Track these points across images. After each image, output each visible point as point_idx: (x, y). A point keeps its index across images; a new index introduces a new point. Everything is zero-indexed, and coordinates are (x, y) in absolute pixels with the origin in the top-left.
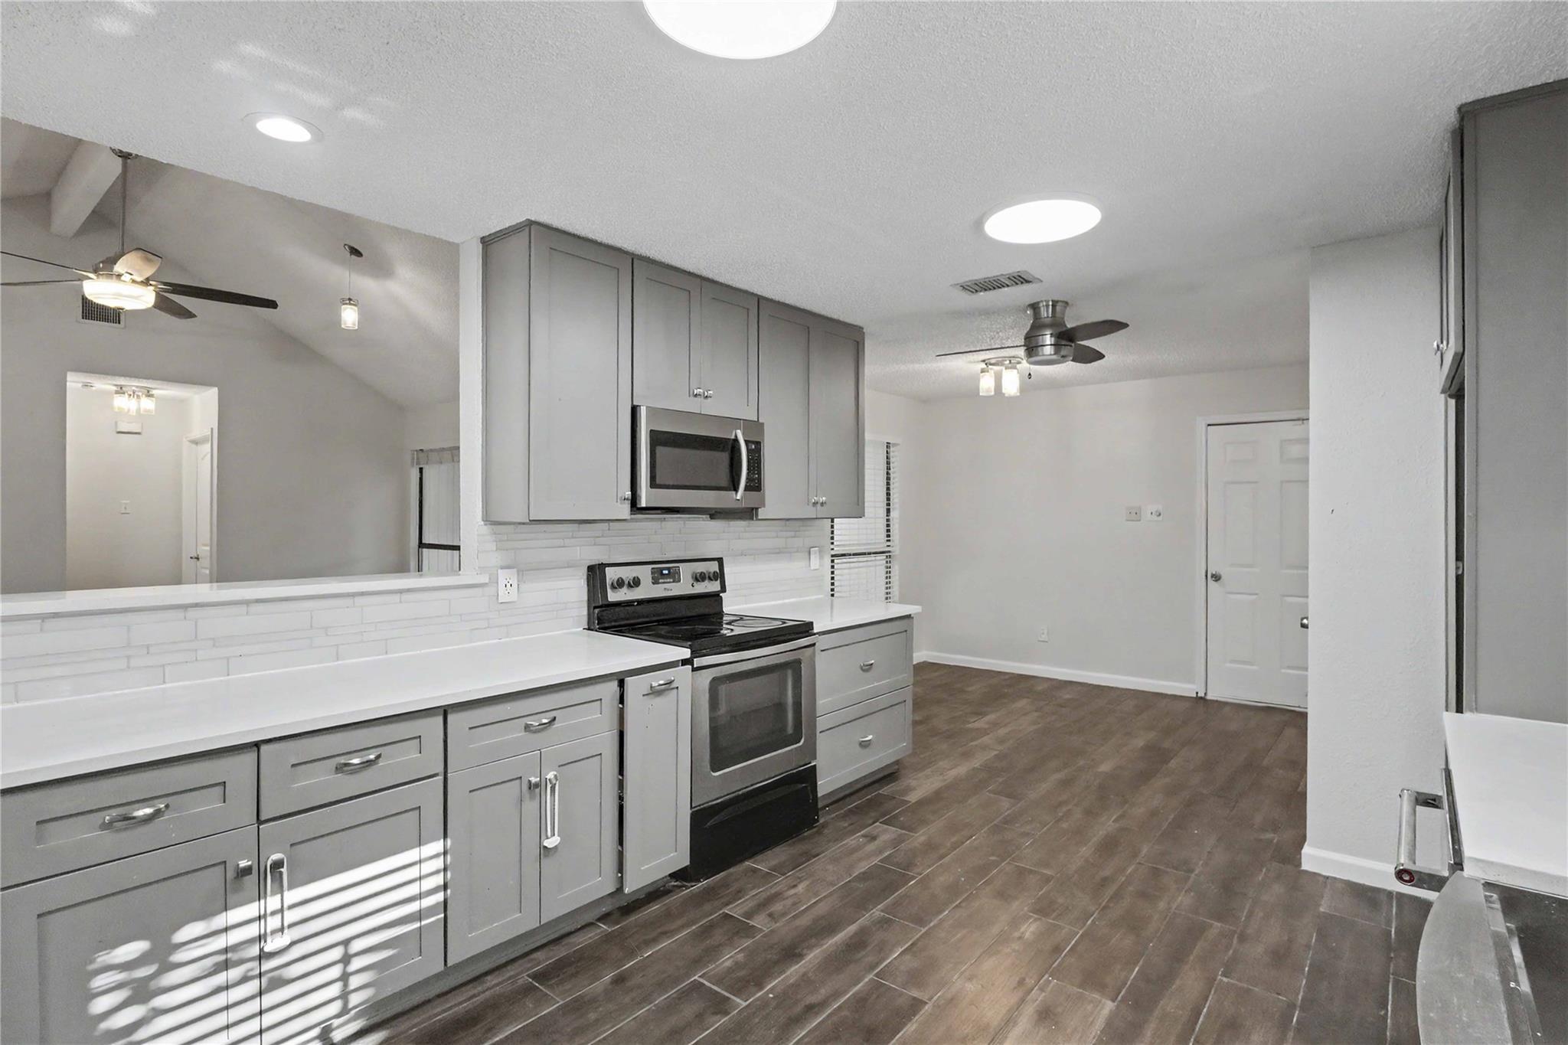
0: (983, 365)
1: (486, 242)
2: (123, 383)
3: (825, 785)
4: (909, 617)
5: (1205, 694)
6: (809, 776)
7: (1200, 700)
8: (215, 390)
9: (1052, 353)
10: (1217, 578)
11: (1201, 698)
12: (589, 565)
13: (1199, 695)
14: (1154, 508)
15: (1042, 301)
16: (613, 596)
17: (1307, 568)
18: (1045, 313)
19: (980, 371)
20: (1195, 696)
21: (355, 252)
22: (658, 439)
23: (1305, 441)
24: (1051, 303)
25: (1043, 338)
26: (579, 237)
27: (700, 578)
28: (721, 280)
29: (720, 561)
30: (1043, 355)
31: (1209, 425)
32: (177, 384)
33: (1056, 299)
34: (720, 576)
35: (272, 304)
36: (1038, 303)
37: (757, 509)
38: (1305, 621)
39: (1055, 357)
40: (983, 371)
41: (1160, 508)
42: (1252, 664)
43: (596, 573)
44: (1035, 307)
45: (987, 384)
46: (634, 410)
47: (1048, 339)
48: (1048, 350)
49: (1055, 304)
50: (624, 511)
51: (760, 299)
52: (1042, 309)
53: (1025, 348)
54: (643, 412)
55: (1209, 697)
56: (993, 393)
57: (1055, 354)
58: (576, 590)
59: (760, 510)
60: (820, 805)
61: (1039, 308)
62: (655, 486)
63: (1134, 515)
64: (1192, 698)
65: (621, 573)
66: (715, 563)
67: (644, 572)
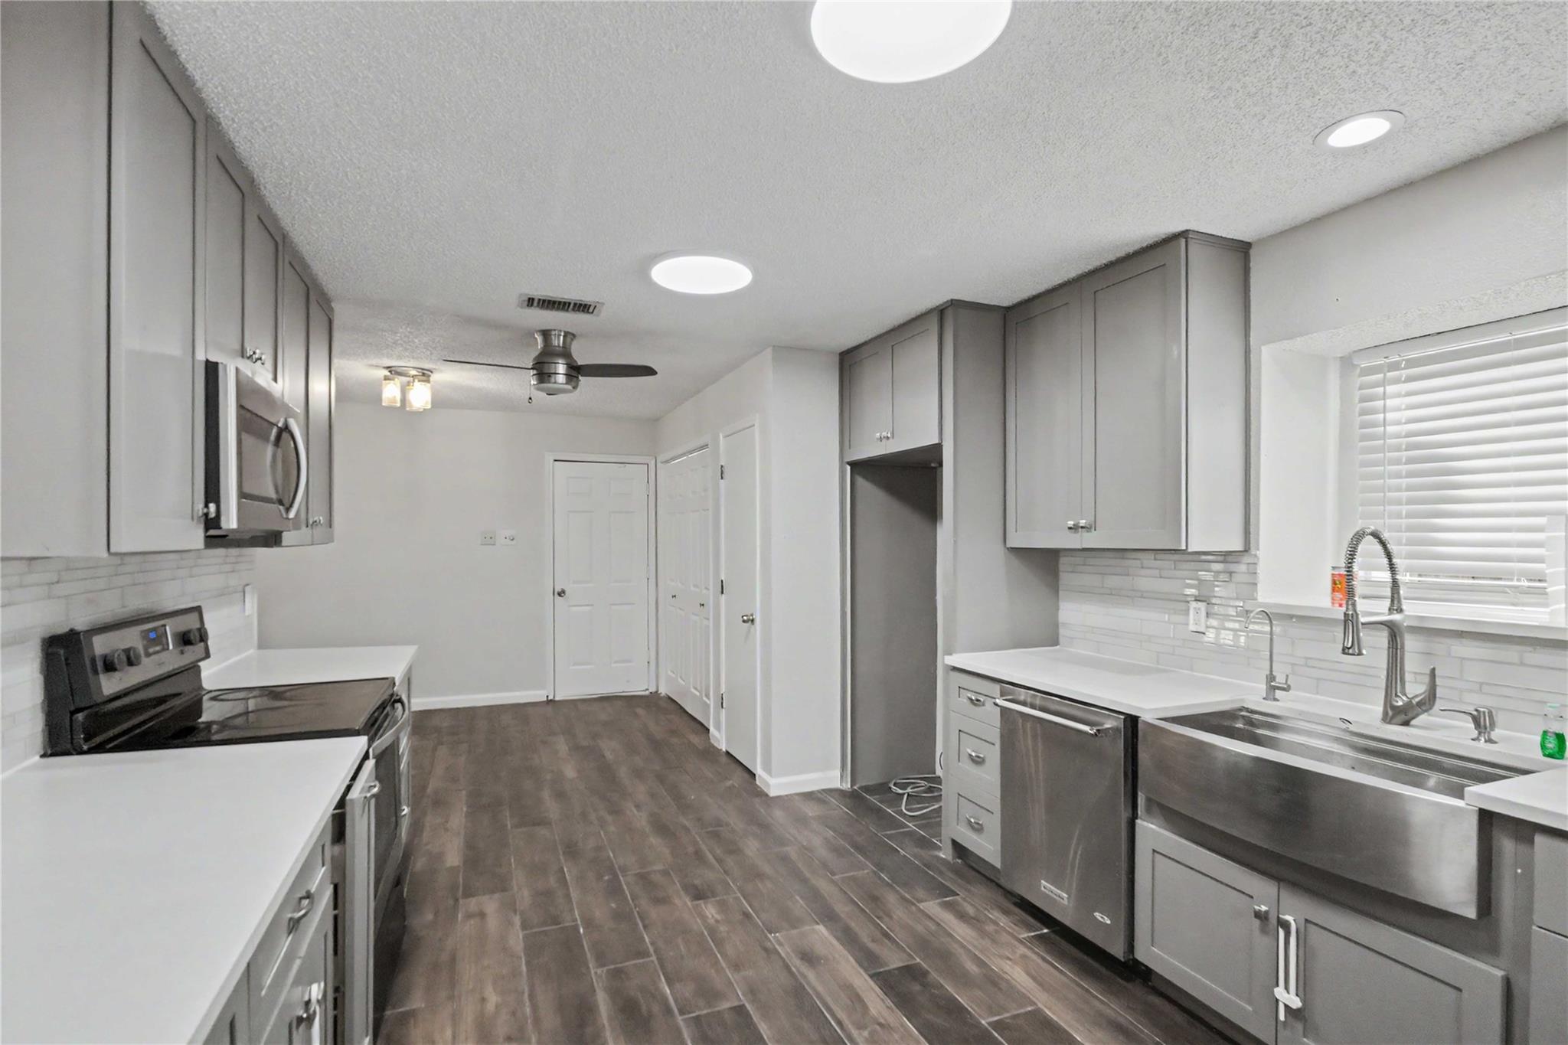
0: (386, 373)
5: (554, 697)
7: (549, 702)
9: (564, 382)
10: (561, 594)
11: (551, 700)
12: (50, 632)
13: (549, 698)
14: (508, 533)
15: (555, 330)
16: (108, 686)
18: (558, 341)
19: (383, 378)
20: (545, 699)
24: (563, 334)
25: (555, 367)
27: (184, 641)
29: (198, 610)
30: (555, 383)
33: (570, 329)
36: (550, 330)
39: (569, 387)
40: (386, 378)
41: (513, 533)
42: (590, 663)
43: (65, 648)
44: (546, 334)
47: (561, 368)
48: (561, 379)
49: (566, 334)
50: (196, 537)
52: (553, 337)
53: (535, 372)
55: (557, 699)
57: (566, 383)
61: (550, 335)
62: (242, 495)
63: (489, 540)
64: (544, 702)
65: (101, 645)
66: (195, 616)
67: (131, 638)
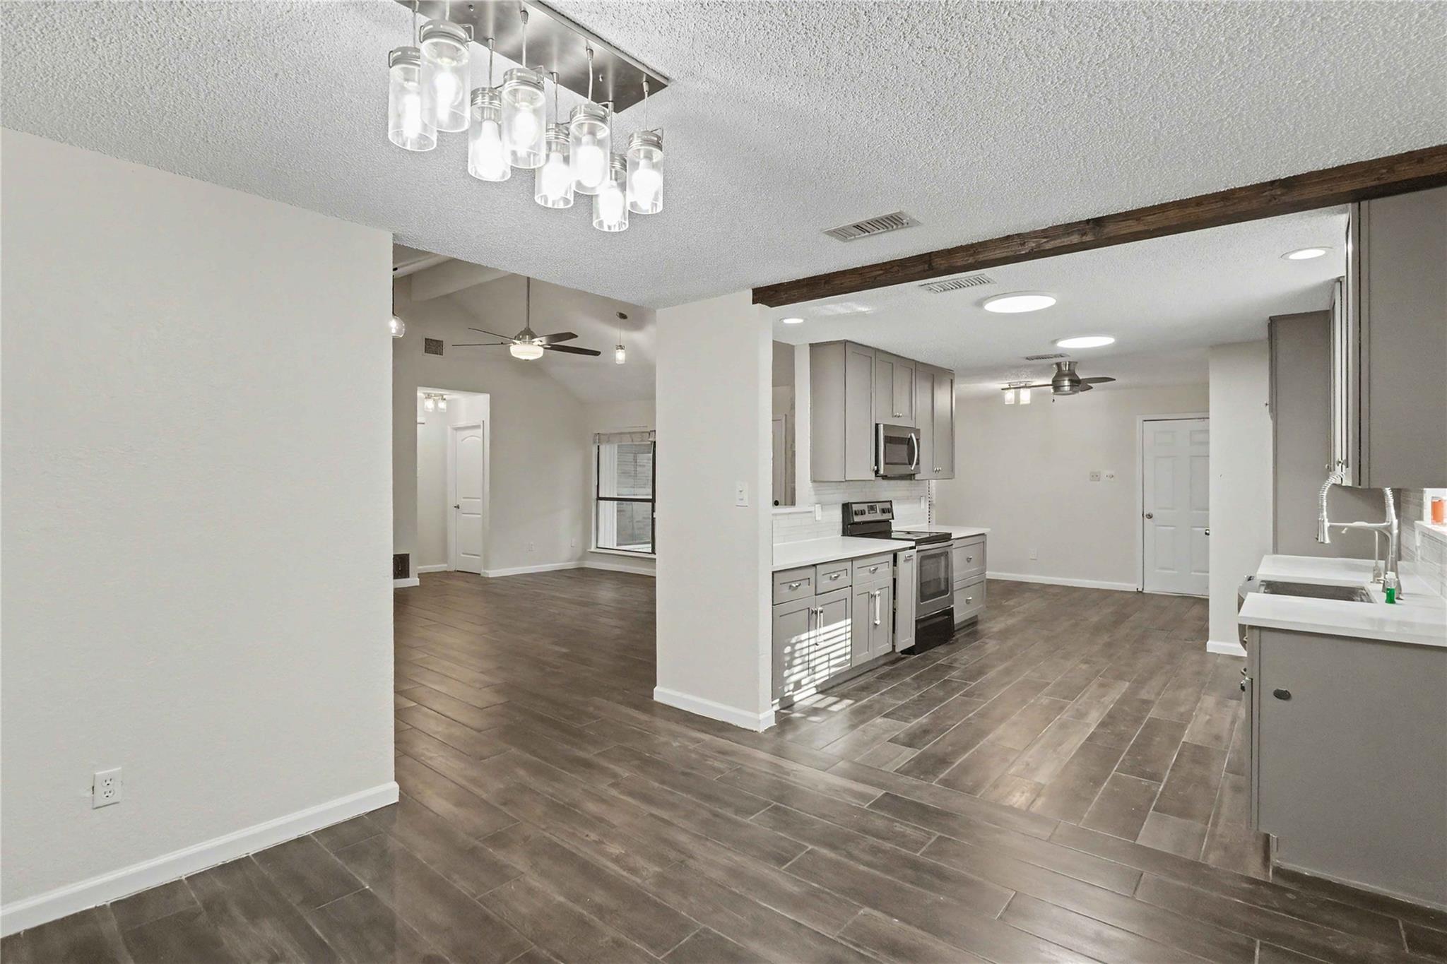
1: (813, 346)
2: (428, 392)
3: (959, 617)
4: (983, 534)
5: (1143, 589)
6: (950, 613)
8: (488, 396)
10: (1150, 516)
11: (1140, 592)
12: (843, 502)
13: (1139, 590)
14: (1108, 472)
15: (1063, 362)
16: (857, 519)
17: (1208, 510)
18: (1065, 369)
20: (1136, 591)
21: (623, 316)
22: (888, 440)
23: (1207, 431)
25: (1063, 382)
26: (856, 343)
27: (884, 511)
28: (906, 356)
30: (1064, 391)
31: (1145, 421)
32: (456, 391)
33: (1071, 360)
34: (890, 511)
35: (596, 353)
37: (914, 474)
38: (1208, 532)
39: (1071, 392)
41: (1113, 473)
42: (1173, 570)
43: (846, 507)
44: (1058, 365)
45: (1010, 396)
46: (877, 425)
47: (1066, 383)
48: (1067, 389)
49: (1069, 363)
50: (872, 476)
51: (916, 363)
52: (1063, 366)
53: (1052, 387)
54: (881, 428)
55: (1144, 592)
56: (1013, 403)
57: (1070, 390)
58: (837, 515)
59: (916, 475)
60: (956, 629)
61: (1061, 365)
62: (886, 463)
63: (1095, 477)
64: (1134, 592)
65: (855, 507)
66: (889, 503)
67: (865, 507)
